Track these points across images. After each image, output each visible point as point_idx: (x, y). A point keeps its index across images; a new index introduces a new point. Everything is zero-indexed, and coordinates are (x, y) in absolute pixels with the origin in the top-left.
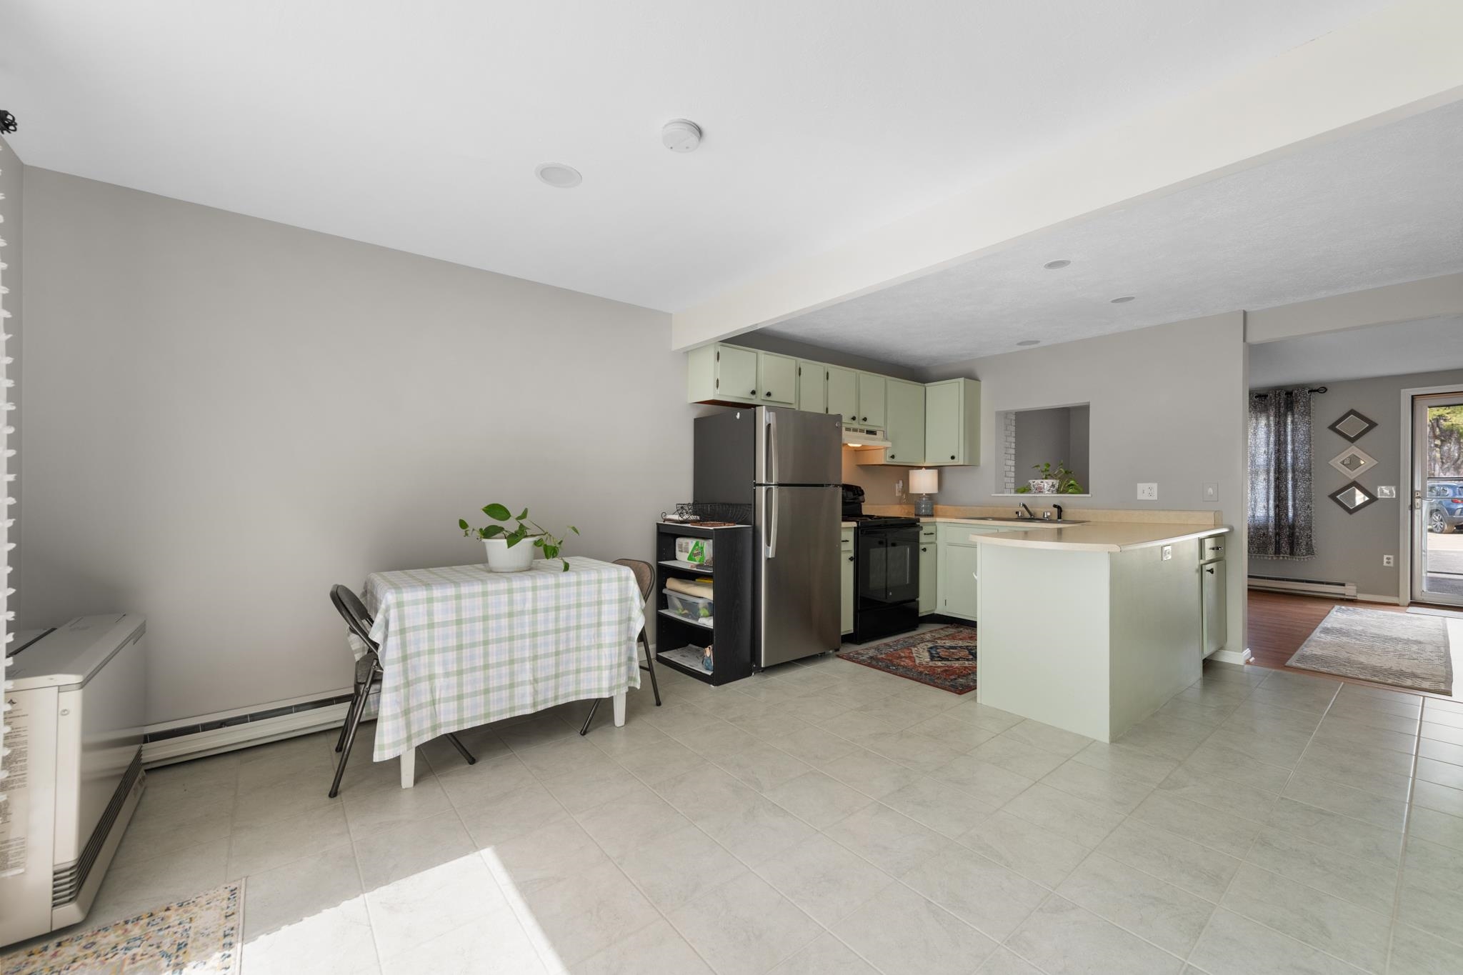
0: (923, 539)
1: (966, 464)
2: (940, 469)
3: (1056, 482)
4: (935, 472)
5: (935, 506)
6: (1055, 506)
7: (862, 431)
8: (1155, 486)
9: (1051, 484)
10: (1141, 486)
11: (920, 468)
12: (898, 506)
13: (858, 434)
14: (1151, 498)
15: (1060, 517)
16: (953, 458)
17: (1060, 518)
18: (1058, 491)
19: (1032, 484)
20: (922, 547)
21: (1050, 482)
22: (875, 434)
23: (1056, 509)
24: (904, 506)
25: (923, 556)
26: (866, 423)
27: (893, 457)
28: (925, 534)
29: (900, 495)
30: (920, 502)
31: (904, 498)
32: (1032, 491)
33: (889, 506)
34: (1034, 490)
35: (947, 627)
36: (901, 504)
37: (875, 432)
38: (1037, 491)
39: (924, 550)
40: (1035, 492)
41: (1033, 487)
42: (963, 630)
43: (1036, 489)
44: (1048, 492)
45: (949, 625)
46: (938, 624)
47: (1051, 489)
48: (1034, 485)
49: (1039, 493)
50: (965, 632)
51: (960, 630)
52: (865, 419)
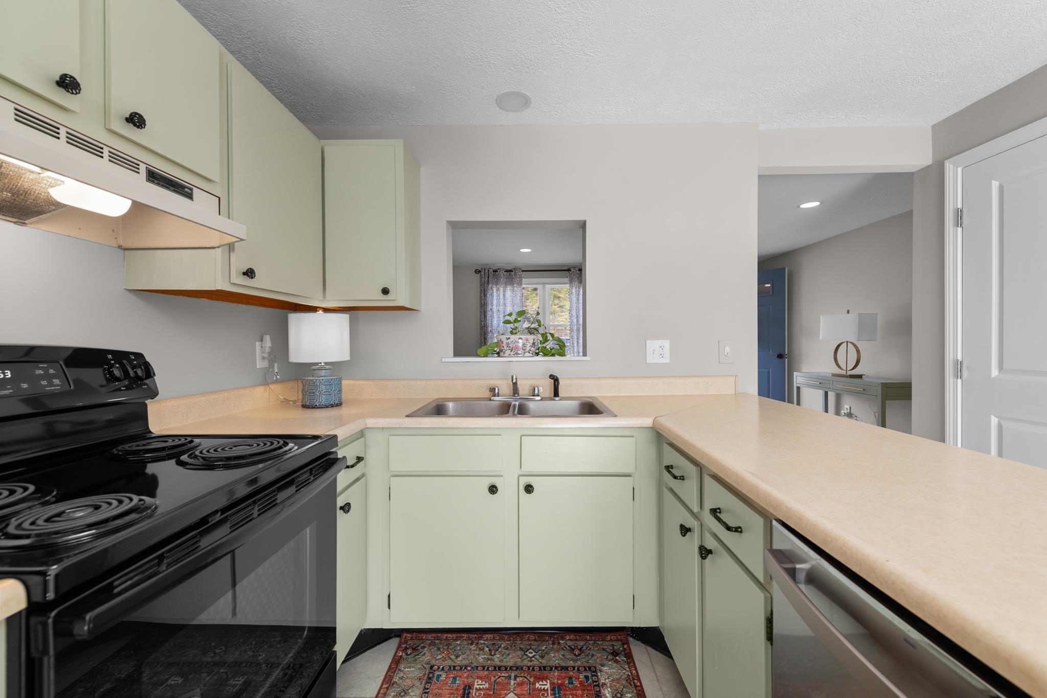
1: (407, 305)
2: (357, 313)
3: (537, 339)
4: (343, 321)
6: (552, 377)
7: (124, 162)
8: (666, 344)
9: (532, 341)
12: (262, 388)
13: (102, 165)
14: (661, 361)
15: (556, 394)
16: (385, 290)
17: (558, 396)
19: (505, 341)
21: (531, 338)
22: (190, 196)
23: (553, 381)
24: (273, 387)
25: (344, 525)
26: (138, 136)
27: (250, 273)
28: (348, 467)
29: (265, 364)
30: (316, 380)
31: (276, 371)
32: (506, 354)
33: (242, 391)
34: (508, 352)
35: (396, 663)
36: (268, 384)
37: (186, 189)
38: (514, 354)
39: (346, 508)
40: (510, 355)
41: (505, 347)
42: (433, 662)
43: (511, 351)
44: (527, 354)
45: (393, 643)
46: (372, 650)
47: (531, 349)
48: (508, 344)
49: (516, 356)
50: (439, 668)
51: (427, 666)
52: (136, 120)
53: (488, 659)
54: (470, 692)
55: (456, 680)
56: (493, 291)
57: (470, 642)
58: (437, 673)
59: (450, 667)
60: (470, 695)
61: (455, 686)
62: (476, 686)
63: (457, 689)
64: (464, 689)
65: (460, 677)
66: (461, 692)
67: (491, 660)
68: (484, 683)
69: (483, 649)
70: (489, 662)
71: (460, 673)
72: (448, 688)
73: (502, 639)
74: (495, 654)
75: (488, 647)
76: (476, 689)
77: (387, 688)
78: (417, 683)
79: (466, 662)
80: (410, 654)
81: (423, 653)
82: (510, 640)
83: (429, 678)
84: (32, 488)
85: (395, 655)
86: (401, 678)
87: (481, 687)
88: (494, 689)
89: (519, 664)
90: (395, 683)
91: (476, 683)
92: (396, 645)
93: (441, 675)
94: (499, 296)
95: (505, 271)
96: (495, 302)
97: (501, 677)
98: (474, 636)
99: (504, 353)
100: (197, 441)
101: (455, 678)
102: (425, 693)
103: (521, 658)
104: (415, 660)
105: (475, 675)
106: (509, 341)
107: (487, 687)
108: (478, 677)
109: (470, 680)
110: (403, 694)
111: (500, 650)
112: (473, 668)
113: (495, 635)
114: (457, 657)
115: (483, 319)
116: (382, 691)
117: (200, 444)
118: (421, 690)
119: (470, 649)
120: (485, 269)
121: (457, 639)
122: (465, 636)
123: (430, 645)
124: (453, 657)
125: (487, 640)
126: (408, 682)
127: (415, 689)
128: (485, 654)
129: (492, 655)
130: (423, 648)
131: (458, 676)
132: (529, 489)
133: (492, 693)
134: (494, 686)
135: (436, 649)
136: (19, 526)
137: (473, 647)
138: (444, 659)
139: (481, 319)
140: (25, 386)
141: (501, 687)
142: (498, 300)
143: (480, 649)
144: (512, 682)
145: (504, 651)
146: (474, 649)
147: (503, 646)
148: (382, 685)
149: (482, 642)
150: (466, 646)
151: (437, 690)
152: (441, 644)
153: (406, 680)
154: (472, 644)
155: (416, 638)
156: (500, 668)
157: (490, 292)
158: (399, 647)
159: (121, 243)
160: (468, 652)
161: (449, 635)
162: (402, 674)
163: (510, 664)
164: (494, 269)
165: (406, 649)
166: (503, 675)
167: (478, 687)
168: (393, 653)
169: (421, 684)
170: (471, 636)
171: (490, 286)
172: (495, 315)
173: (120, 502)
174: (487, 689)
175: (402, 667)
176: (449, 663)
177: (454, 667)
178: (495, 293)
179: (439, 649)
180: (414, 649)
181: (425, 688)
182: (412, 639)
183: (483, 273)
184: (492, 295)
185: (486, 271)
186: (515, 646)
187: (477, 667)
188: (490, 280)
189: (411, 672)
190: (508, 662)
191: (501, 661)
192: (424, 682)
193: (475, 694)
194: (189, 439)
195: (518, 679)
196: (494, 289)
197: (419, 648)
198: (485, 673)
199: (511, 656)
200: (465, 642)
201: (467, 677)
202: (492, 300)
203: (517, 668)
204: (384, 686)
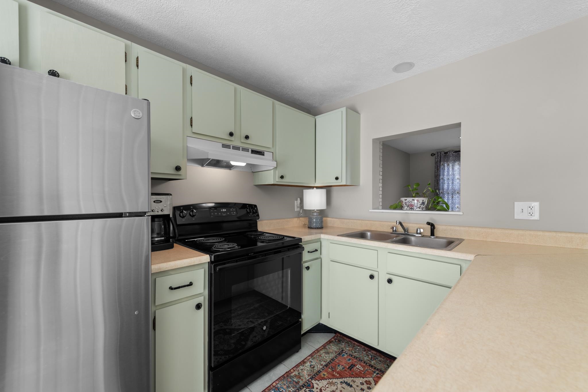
0: (306, 256)
1: (348, 184)
2: (328, 189)
3: (426, 200)
4: (324, 191)
5: (324, 219)
6: (428, 223)
7: (245, 150)
8: (536, 205)
9: (421, 202)
10: (518, 206)
11: (312, 187)
12: (296, 219)
13: (240, 152)
14: (532, 218)
15: (432, 234)
16: (337, 178)
17: (434, 236)
18: (427, 209)
19: (404, 201)
20: (305, 265)
21: (421, 199)
22: (263, 155)
23: (430, 226)
24: (301, 218)
25: (306, 274)
26: (248, 141)
27: (282, 177)
28: (309, 252)
29: (298, 210)
30: (312, 217)
31: (301, 212)
32: (405, 209)
33: (289, 219)
34: (406, 208)
35: (330, 342)
36: (299, 217)
37: (262, 153)
38: (409, 209)
39: (308, 268)
40: (407, 209)
41: (404, 205)
42: (344, 349)
43: (408, 207)
44: (418, 209)
45: (333, 335)
46: (324, 334)
47: (421, 206)
48: (406, 203)
49: (410, 210)
50: (345, 352)
51: (341, 349)
52: (247, 137)
53: (369, 360)
54: (353, 367)
55: (350, 360)
56: (445, 166)
57: (364, 350)
58: (344, 354)
59: (350, 354)
60: (353, 368)
61: (348, 362)
62: (357, 366)
63: (348, 363)
64: (352, 365)
65: (352, 360)
66: (350, 365)
67: (370, 361)
68: (361, 367)
69: (368, 356)
70: (368, 362)
71: (353, 358)
72: (345, 361)
73: (381, 357)
74: (373, 360)
75: (371, 356)
76: (357, 368)
77: (323, 348)
78: (334, 353)
79: (357, 356)
80: (337, 342)
81: (342, 344)
82: (384, 359)
83: (340, 354)
84: (224, 239)
85: (331, 339)
86: (329, 348)
87: (359, 368)
88: (365, 372)
89: (383, 370)
90: (326, 348)
91: (358, 366)
92: (333, 336)
93: (345, 355)
94: (448, 169)
95: (454, 152)
96: (446, 173)
97: (370, 369)
98: (367, 348)
99: (404, 208)
100: (265, 234)
101: (350, 359)
102: (336, 357)
103: (385, 368)
104: (338, 345)
105: (359, 363)
106: (406, 201)
107: (362, 370)
108: (360, 364)
109: (356, 363)
110: (327, 353)
111: (377, 360)
112: (360, 360)
113: (377, 353)
114: (355, 352)
115: (436, 185)
116: (320, 348)
117: (265, 235)
118: (335, 356)
119: (363, 353)
120: (438, 153)
121: (358, 346)
122: (363, 347)
123: (346, 342)
124: (353, 352)
125: (373, 353)
126: (331, 351)
127: (332, 354)
128: (368, 358)
129: (371, 360)
130: (343, 342)
131: (351, 359)
132: (390, 281)
133: (363, 373)
134: (365, 371)
135: (348, 345)
136: (215, 246)
137: (364, 353)
138: (349, 350)
139: (435, 185)
140: (228, 213)
141: (368, 373)
142: (448, 172)
143: (367, 355)
144: (375, 374)
145: (378, 361)
146: (365, 353)
147: (379, 359)
148: (321, 346)
149: (370, 353)
150: (361, 351)
151: (340, 359)
152: (351, 345)
153: (331, 350)
154: (364, 351)
155: (342, 337)
156: (372, 366)
157: (442, 167)
158: (334, 337)
159: (253, 171)
160: (361, 353)
161: (356, 343)
162: (330, 347)
163: (378, 368)
164: (446, 151)
165: (336, 339)
166: (372, 369)
167: (358, 367)
168: (331, 338)
169: (336, 354)
170: (366, 348)
171: (442, 163)
172: (446, 182)
173: (233, 245)
174: (361, 370)
175: (331, 344)
176: (351, 353)
177: (352, 355)
178: (446, 168)
179: (349, 346)
180: (339, 341)
181: (336, 356)
182: (340, 337)
183: (436, 155)
184: (444, 169)
185: (439, 154)
186: (385, 362)
187: (362, 361)
188: (442, 159)
189: (334, 348)
190: (378, 366)
191: (375, 364)
192: (337, 354)
193: (355, 369)
194: (263, 233)
195: (378, 375)
196: (446, 165)
197: (341, 341)
198: (364, 365)
199: (380, 365)
200: (362, 349)
201: (355, 362)
202: (444, 172)
203: (381, 371)
204: (322, 347)
